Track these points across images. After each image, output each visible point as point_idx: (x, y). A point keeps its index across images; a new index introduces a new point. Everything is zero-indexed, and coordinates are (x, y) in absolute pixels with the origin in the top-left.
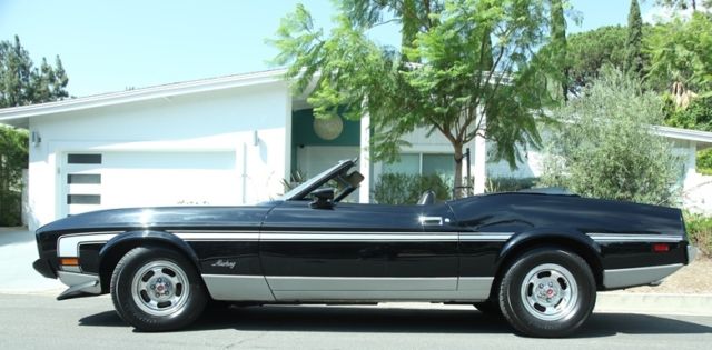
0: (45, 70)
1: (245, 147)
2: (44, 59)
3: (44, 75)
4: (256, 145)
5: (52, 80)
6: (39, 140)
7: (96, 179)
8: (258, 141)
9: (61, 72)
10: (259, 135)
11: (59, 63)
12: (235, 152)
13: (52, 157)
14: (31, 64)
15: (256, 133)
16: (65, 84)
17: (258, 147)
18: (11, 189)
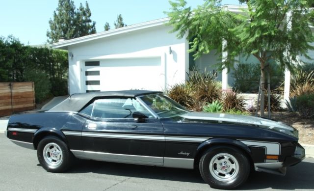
0: (81, 9)
1: (165, 55)
2: (81, 4)
3: (81, 12)
4: (170, 53)
5: (84, 14)
6: (73, 56)
7: (97, 73)
8: (171, 52)
9: (88, 10)
10: (172, 49)
11: (87, 5)
12: (160, 58)
13: (78, 63)
14: (75, 8)
15: (170, 48)
16: (89, 16)
17: (172, 55)
18: (63, 78)
